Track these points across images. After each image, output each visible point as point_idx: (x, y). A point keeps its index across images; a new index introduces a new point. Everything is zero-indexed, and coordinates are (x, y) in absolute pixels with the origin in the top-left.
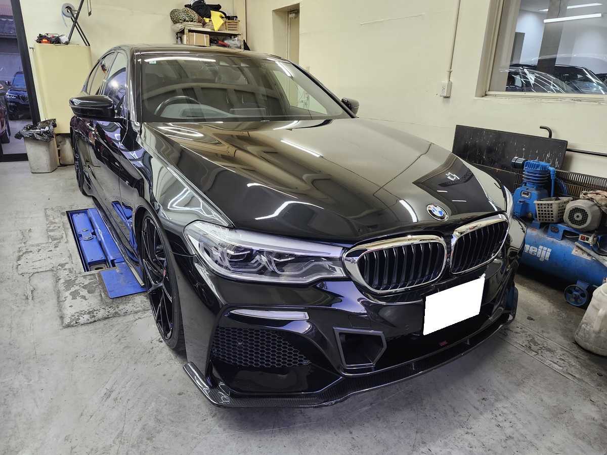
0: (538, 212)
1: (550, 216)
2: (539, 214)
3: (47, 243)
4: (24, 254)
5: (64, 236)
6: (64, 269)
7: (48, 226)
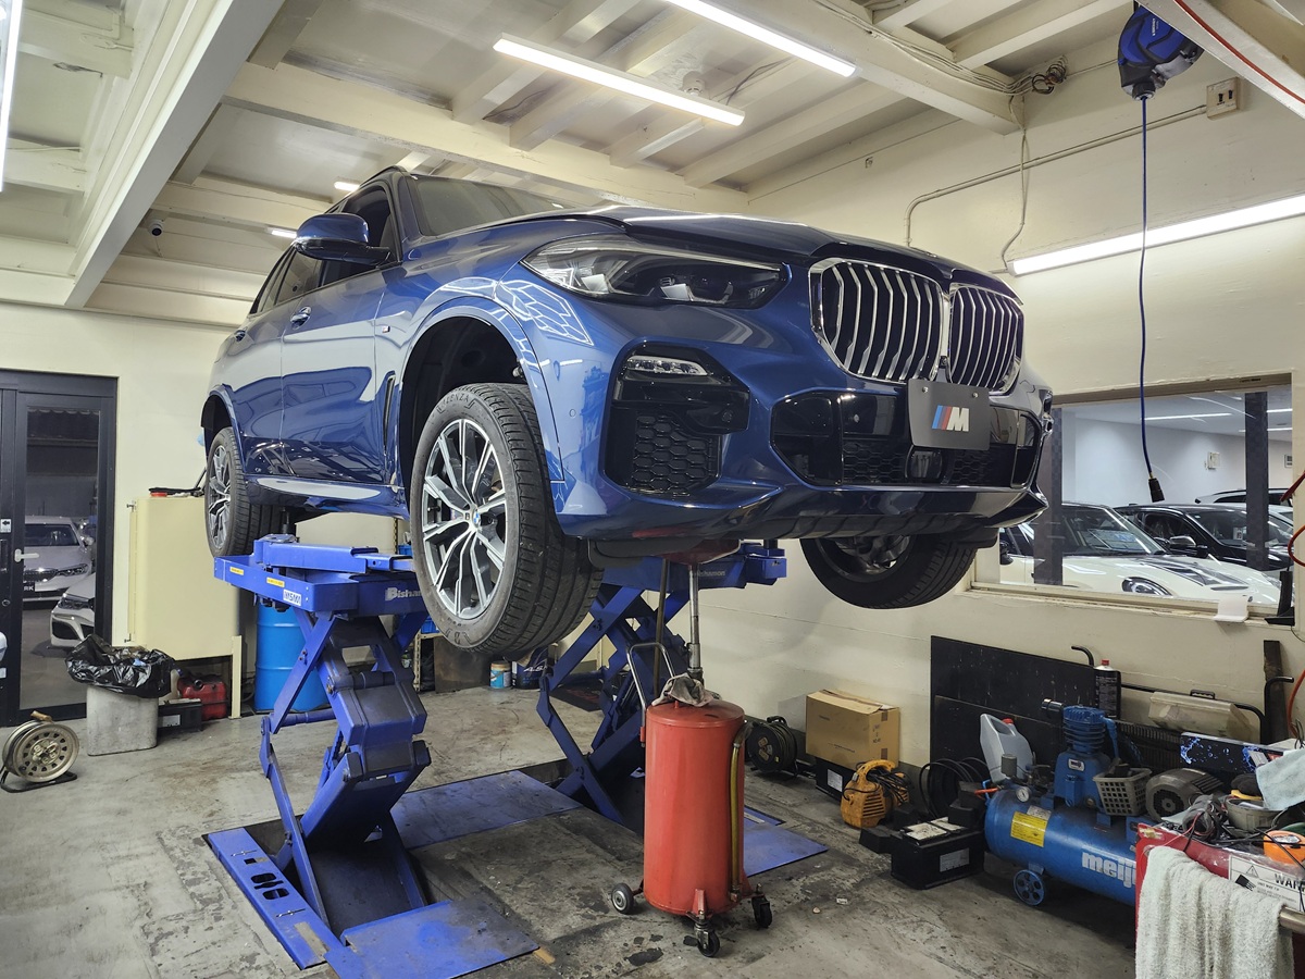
0: (1102, 797)
1: (1125, 804)
2: (1106, 800)
3: (195, 911)
4: (157, 939)
5: (223, 892)
6: (254, 966)
7: (180, 872)
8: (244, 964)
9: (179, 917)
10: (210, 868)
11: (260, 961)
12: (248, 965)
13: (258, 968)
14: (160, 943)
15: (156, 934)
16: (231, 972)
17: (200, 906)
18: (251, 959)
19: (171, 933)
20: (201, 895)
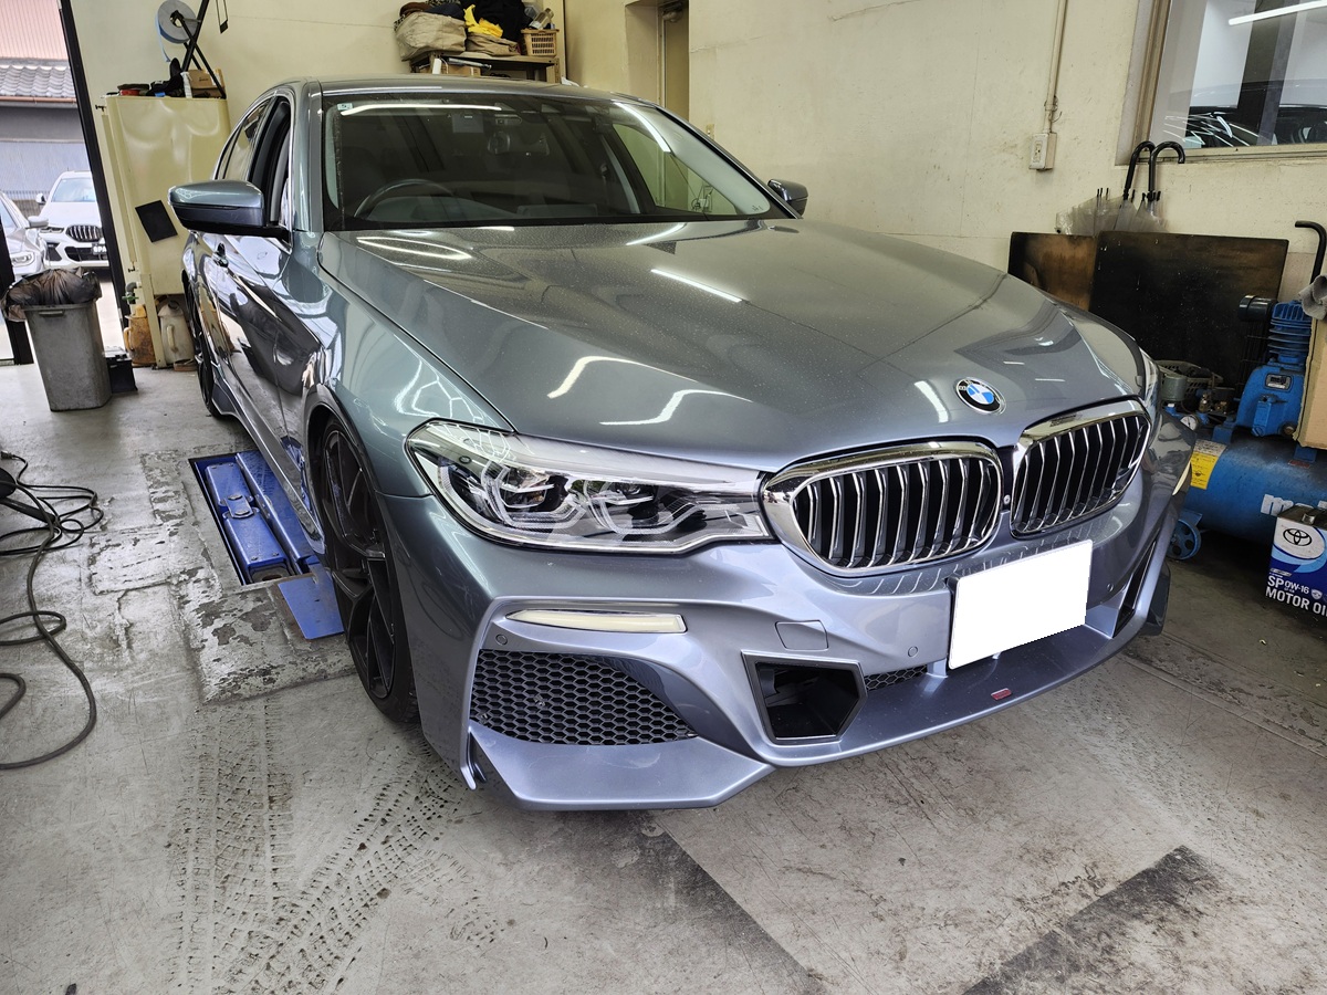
3: (151, 527)
4: (102, 550)
5: (189, 509)
6: (194, 579)
7: (152, 490)
8: (184, 577)
9: (133, 531)
10: (185, 488)
11: (201, 574)
12: (187, 578)
13: (197, 581)
14: (103, 554)
15: (103, 544)
16: (169, 584)
17: (159, 521)
18: (192, 573)
19: (118, 545)
20: (164, 512)
